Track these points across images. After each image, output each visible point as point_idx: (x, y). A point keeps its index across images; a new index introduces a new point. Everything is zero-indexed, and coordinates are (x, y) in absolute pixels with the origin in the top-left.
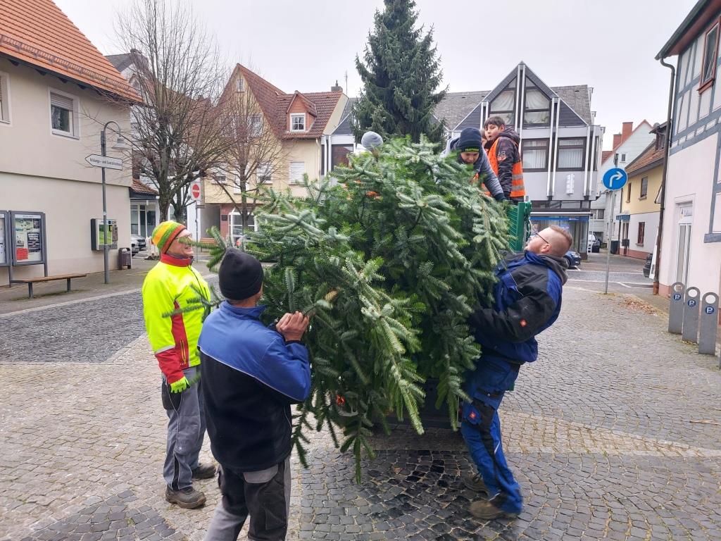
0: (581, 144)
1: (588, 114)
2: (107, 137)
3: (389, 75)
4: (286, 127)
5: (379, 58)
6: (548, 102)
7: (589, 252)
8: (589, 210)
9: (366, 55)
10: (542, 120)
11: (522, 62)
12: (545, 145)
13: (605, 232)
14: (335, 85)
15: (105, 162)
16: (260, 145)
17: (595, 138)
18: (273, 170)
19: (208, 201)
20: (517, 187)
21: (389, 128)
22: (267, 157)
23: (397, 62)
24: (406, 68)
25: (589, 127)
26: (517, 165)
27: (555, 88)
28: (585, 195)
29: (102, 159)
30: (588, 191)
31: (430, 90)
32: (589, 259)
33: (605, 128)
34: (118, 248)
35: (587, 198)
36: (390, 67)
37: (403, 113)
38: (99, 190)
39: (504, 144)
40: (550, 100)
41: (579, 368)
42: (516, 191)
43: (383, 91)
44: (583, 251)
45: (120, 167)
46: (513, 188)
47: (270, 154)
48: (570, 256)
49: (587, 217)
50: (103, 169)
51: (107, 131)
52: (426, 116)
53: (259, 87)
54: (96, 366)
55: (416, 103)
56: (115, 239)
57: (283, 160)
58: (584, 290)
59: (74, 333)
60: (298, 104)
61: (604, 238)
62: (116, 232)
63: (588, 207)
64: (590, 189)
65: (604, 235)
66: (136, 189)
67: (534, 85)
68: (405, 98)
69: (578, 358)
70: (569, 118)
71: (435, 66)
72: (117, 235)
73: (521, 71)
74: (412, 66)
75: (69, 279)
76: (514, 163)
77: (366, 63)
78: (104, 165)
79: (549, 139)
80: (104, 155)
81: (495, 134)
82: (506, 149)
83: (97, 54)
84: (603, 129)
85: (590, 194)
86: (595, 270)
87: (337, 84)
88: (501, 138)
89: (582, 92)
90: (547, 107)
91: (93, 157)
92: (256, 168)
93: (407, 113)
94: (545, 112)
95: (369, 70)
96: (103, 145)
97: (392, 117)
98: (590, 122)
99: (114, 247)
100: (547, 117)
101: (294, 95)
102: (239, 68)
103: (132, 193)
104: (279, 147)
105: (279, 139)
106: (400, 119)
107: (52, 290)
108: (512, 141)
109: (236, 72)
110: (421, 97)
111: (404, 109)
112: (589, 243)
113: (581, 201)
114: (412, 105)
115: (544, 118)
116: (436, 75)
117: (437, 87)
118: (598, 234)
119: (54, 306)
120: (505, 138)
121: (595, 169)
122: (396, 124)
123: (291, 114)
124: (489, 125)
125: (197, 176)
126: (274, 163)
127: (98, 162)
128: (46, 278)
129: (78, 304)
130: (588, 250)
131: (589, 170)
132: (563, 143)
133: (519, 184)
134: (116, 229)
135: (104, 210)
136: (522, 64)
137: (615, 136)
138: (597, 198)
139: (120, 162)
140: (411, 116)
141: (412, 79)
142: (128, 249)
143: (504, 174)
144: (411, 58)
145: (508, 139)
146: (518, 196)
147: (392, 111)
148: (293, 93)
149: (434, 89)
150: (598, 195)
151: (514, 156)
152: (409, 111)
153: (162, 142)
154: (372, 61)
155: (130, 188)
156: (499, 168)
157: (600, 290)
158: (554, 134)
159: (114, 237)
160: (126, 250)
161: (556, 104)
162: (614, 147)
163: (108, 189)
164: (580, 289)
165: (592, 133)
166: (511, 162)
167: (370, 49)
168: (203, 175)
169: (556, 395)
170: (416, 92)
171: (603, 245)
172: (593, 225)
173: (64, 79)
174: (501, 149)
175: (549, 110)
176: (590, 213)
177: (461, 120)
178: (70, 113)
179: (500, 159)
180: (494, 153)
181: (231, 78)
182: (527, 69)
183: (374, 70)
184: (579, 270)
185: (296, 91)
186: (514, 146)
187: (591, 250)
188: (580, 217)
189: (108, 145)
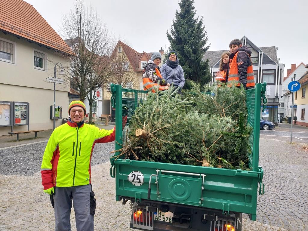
0: (273, 73)
1: (276, 59)
2: (57, 70)
3: (182, 39)
4: (139, 67)
5: (177, 32)
6: (257, 54)
7: (279, 122)
8: (278, 103)
9: (172, 31)
10: (255, 62)
11: (244, 36)
12: (256, 73)
13: (284, 114)
14: (160, 49)
15: (55, 80)
16: (127, 75)
17: (280, 69)
18: (132, 85)
19: (105, 99)
20: (250, 81)
21: (182, 63)
22: (130, 80)
23: (186, 33)
24: (190, 37)
25: (277, 65)
26: (250, 67)
27: (260, 48)
28: (276, 95)
29: (54, 79)
30: (277, 94)
31: (202, 46)
32: (278, 126)
33: (285, 65)
34: (62, 119)
35: (277, 97)
36: (183, 36)
37: (189, 56)
38: (52, 93)
39: (242, 55)
40: (258, 53)
41: (287, 188)
42: (249, 83)
43: (179, 47)
44: (276, 122)
45: (62, 83)
46: (248, 81)
47: (131, 78)
48: (269, 124)
49: (277, 106)
50: (54, 83)
51: (57, 67)
52: (199, 58)
53: (128, 50)
54: (27, 177)
55: (195, 52)
56: (61, 114)
57: (137, 81)
58: (279, 141)
59: (26, 159)
60: (144, 57)
61: (284, 116)
62: (62, 112)
63: (277, 101)
64: (278, 93)
65: (284, 115)
66: (71, 93)
67: (250, 46)
68: (189, 49)
69: (284, 181)
70: (267, 61)
71: (204, 35)
72: (62, 113)
73: (244, 40)
74: (193, 35)
75: (36, 132)
76: (248, 66)
77: (171, 35)
78: (55, 82)
79: (258, 70)
80: (55, 77)
81: (236, 50)
82: (243, 57)
83: (57, 36)
84: (284, 66)
85: (278, 95)
86: (282, 131)
87: (161, 49)
88: (240, 51)
89: (273, 50)
90: (257, 56)
91: (50, 78)
92: (125, 84)
93: (191, 57)
94: (256, 58)
95: (173, 38)
96: (55, 73)
97: (184, 58)
98: (277, 62)
99: (61, 118)
100: (256, 61)
101: (142, 54)
102: (120, 43)
103: (70, 95)
104: (136, 75)
105: (136, 72)
106: (187, 60)
107: (29, 137)
108: (247, 53)
109: (118, 44)
110: (197, 49)
111: (189, 54)
112: (278, 118)
113: (274, 99)
114: (193, 53)
115: (255, 61)
116: (204, 39)
117: (205, 45)
118: (282, 114)
119: (25, 145)
120: (242, 51)
121: (280, 83)
122: (186, 61)
123: (141, 61)
124: (233, 45)
125: (97, 87)
126: (133, 82)
127: (52, 80)
128: (29, 131)
129: (37, 144)
130: (278, 121)
131: (278, 84)
132: (264, 72)
133: (251, 79)
134: (62, 110)
135: (54, 101)
136: (244, 37)
137: (288, 70)
138: (282, 97)
139: (62, 80)
140: (192, 58)
141: (193, 41)
142: (67, 119)
143: (242, 72)
144: (192, 32)
145: (244, 52)
146: (252, 86)
147: (183, 56)
148: (142, 53)
149: (204, 45)
150: (282, 96)
151: (248, 62)
152: (191, 56)
153: (82, 72)
154: (174, 33)
155: (69, 92)
156: (238, 70)
157: (287, 141)
158: (260, 68)
159: (60, 114)
160: (66, 119)
161: (261, 55)
162: (287, 75)
163: (56, 93)
164: (277, 140)
165: (278, 67)
166: (246, 66)
167: (173, 28)
168: (100, 86)
169: (276, 208)
170: (195, 47)
171: (284, 119)
172: (280, 110)
173: (40, 45)
174: (240, 58)
175: (258, 57)
176: (279, 104)
177: (216, 63)
178: (43, 60)
179: (239, 64)
180: (236, 61)
181: (116, 47)
182: (247, 39)
183: (175, 37)
184: (274, 131)
185: (144, 52)
186: (247, 56)
187: (279, 121)
188: (274, 106)
189: (57, 73)
